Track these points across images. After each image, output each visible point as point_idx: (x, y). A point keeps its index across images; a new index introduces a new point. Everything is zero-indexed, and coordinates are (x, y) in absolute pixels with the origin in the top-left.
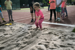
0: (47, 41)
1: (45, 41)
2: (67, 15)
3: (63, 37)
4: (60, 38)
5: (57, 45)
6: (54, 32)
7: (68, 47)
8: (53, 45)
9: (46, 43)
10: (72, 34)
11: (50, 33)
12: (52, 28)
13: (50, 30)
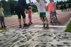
0: (44, 42)
1: (41, 43)
2: (56, 18)
3: (57, 37)
4: (55, 38)
5: (54, 45)
6: (48, 33)
7: (64, 45)
8: (50, 46)
9: (43, 44)
10: (65, 34)
11: (44, 35)
12: (46, 30)
13: (44, 32)
